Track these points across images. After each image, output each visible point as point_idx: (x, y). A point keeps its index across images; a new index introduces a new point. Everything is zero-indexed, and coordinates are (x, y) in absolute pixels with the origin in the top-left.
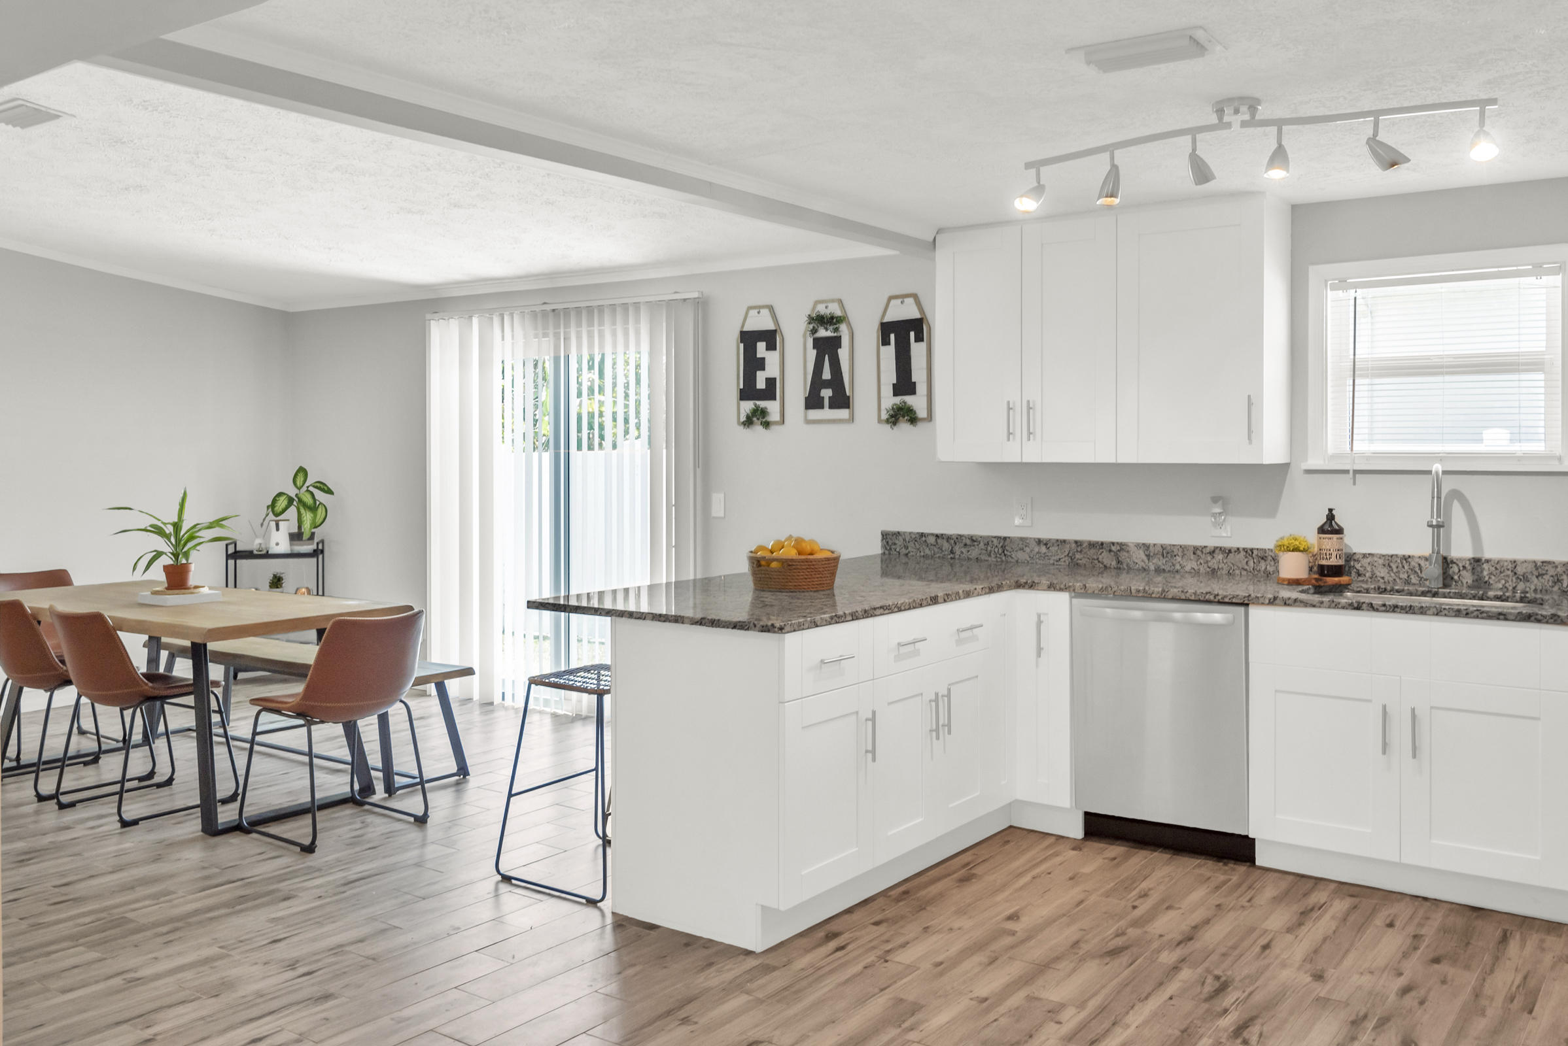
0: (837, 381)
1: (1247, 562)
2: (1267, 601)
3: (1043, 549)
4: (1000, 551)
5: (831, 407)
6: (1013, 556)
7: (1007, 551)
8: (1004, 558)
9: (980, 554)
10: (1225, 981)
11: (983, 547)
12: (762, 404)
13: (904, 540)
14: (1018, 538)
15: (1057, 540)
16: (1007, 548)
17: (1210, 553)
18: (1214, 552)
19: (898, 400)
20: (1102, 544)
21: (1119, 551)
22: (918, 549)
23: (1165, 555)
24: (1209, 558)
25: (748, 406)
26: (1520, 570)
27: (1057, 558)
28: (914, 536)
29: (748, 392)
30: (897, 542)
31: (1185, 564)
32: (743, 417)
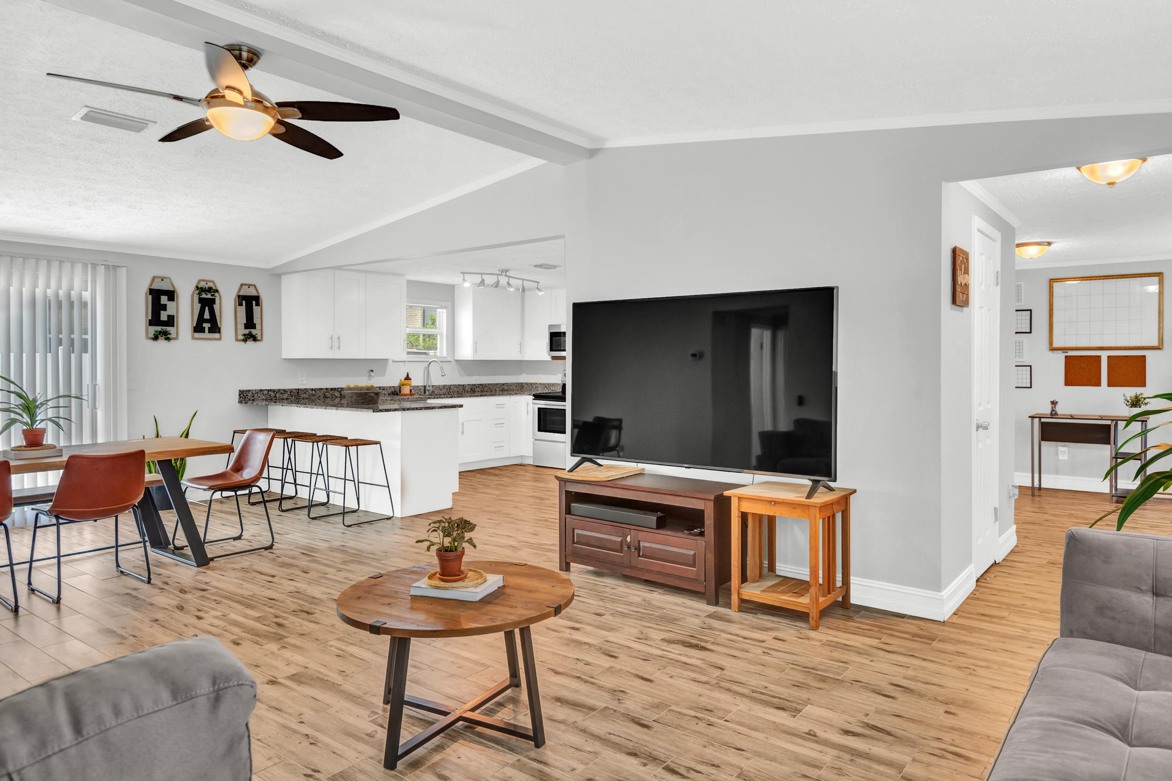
0: (213, 320)
4: (297, 394)
5: (209, 332)
6: (302, 396)
11: (289, 394)
12: (165, 328)
19: (247, 331)
21: (341, 391)
25: (155, 329)
27: (319, 395)
28: (257, 391)
32: (151, 335)
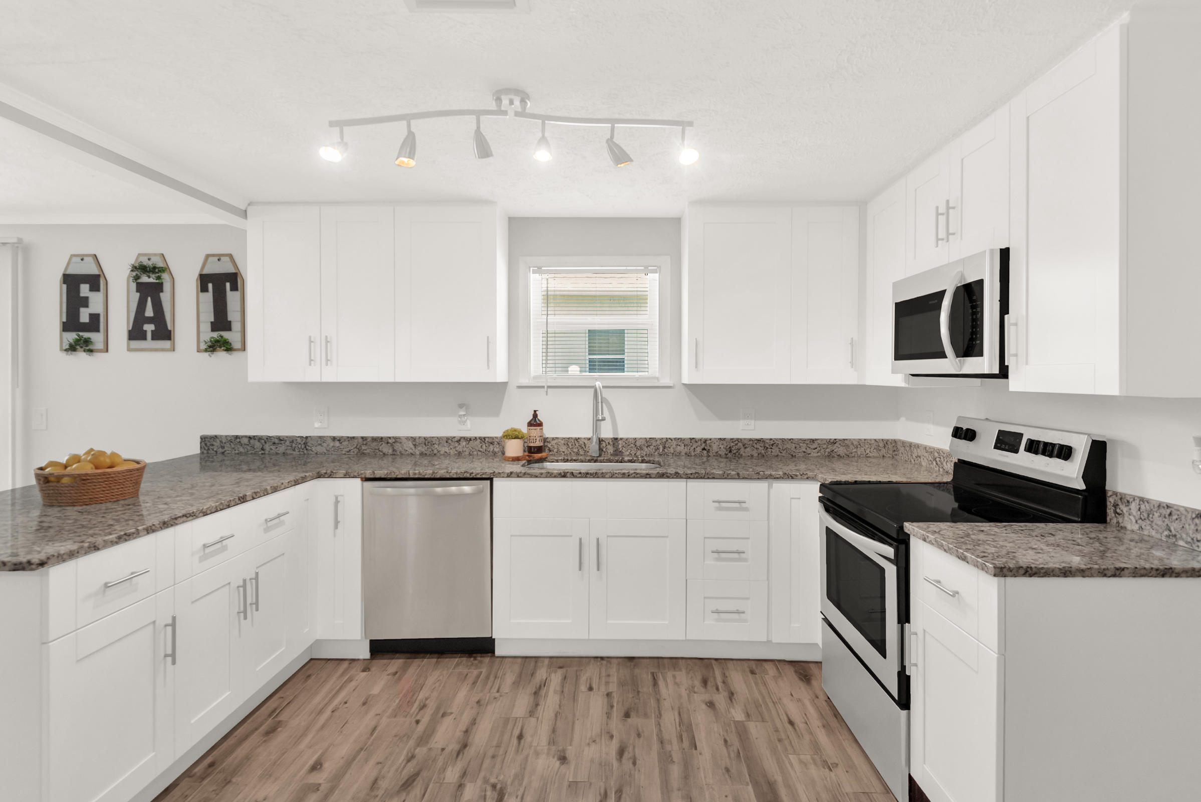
0: (159, 319)
1: (481, 446)
2: (506, 475)
3: (337, 444)
4: (303, 446)
5: (153, 339)
6: (313, 450)
7: (308, 446)
8: (306, 452)
9: (286, 450)
10: (501, 788)
11: (289, 445)
12: (86, 335)
13: (221, 442)
14: (317, 436)
15: (348, 437)
16: (308, 444)
17: (457, 441)
18: (460, 440)
19: (215, 335)
20: (382, 438)
21: (394, 442)
22: (233, 448)
23: (427, 443)
24: (457, 444)
25: (72, 336)
26: (638, 444)
27: (347, 450)
28: (230, 438)
29: (71, 323)
30: (214, 443)
31: (440, 449)
32: (67, 346)
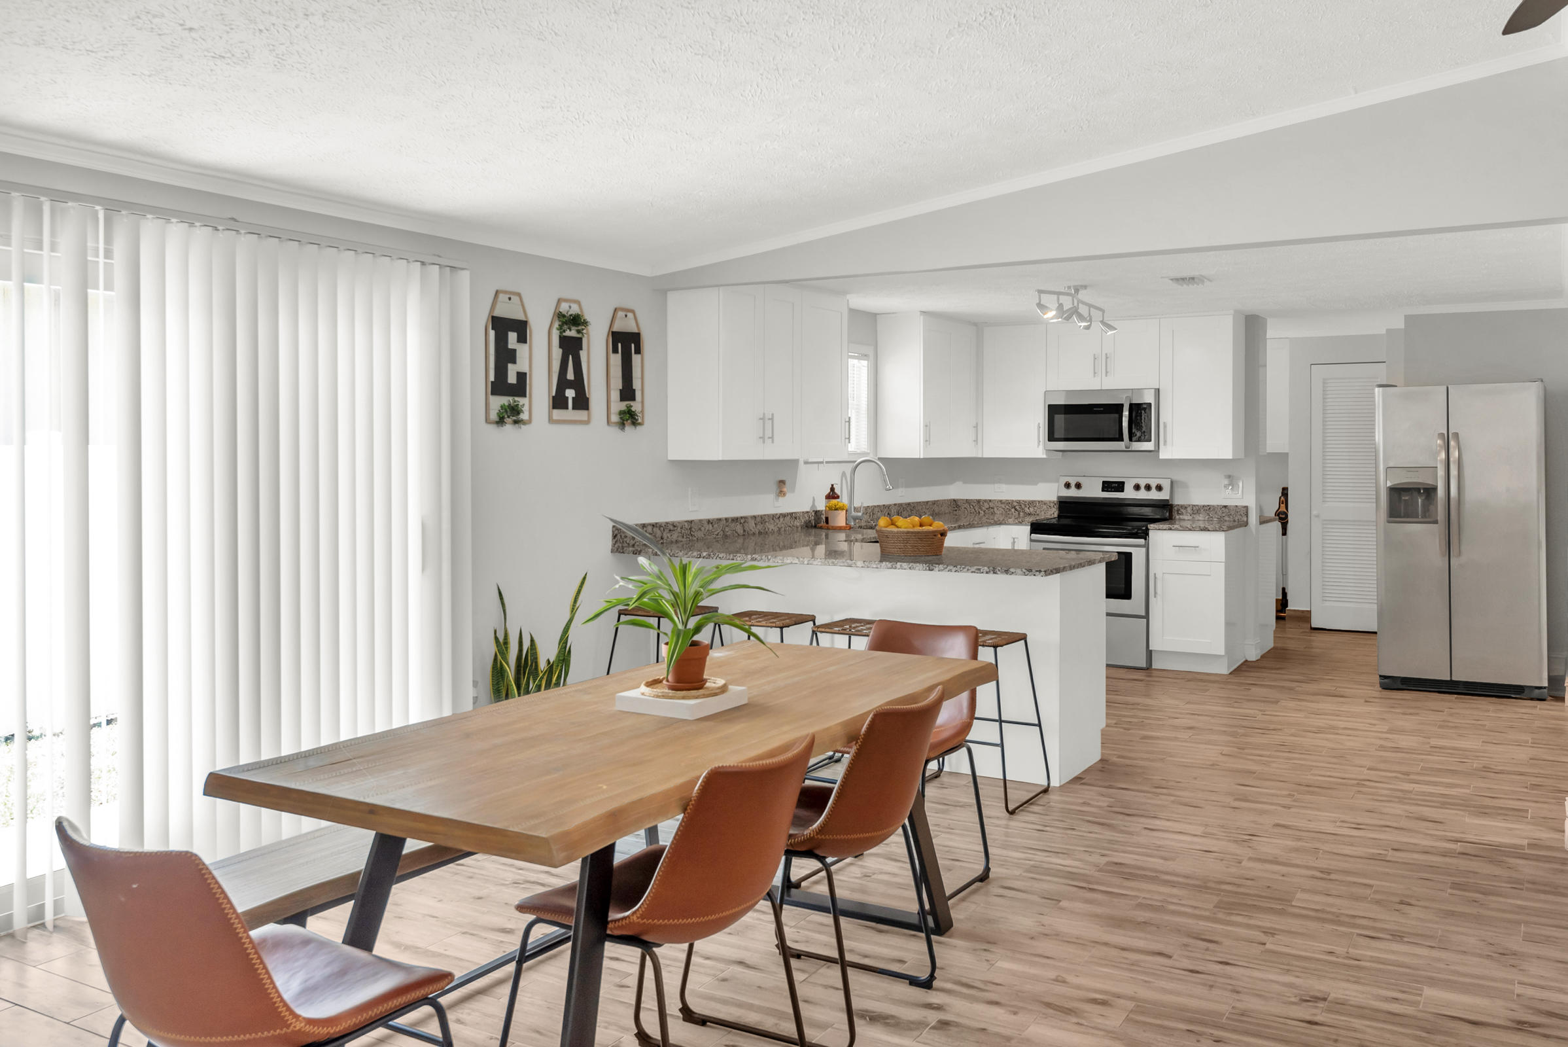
0: (578, 384)
3: (711, 527)
4: (689, 532)
5: (574, 408)
11: (680, 531)
12: (513, 400)
16: (692, 529)
19: (624, 405)
21: (744, 523)
23: (762, 522)
25: (499, 402)
29: (499, 386)
32: (494, 416)
